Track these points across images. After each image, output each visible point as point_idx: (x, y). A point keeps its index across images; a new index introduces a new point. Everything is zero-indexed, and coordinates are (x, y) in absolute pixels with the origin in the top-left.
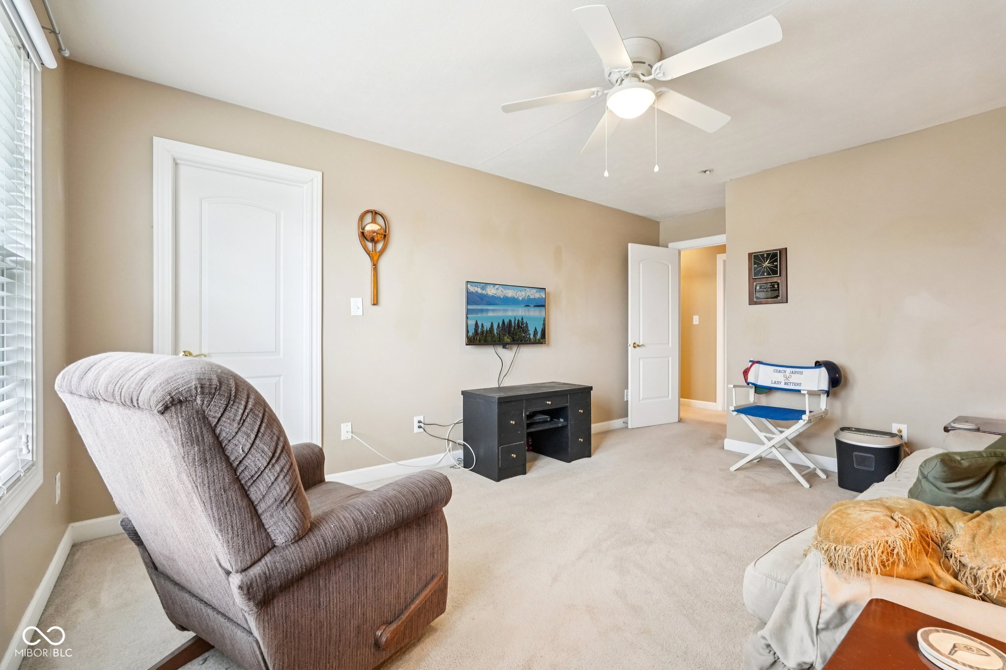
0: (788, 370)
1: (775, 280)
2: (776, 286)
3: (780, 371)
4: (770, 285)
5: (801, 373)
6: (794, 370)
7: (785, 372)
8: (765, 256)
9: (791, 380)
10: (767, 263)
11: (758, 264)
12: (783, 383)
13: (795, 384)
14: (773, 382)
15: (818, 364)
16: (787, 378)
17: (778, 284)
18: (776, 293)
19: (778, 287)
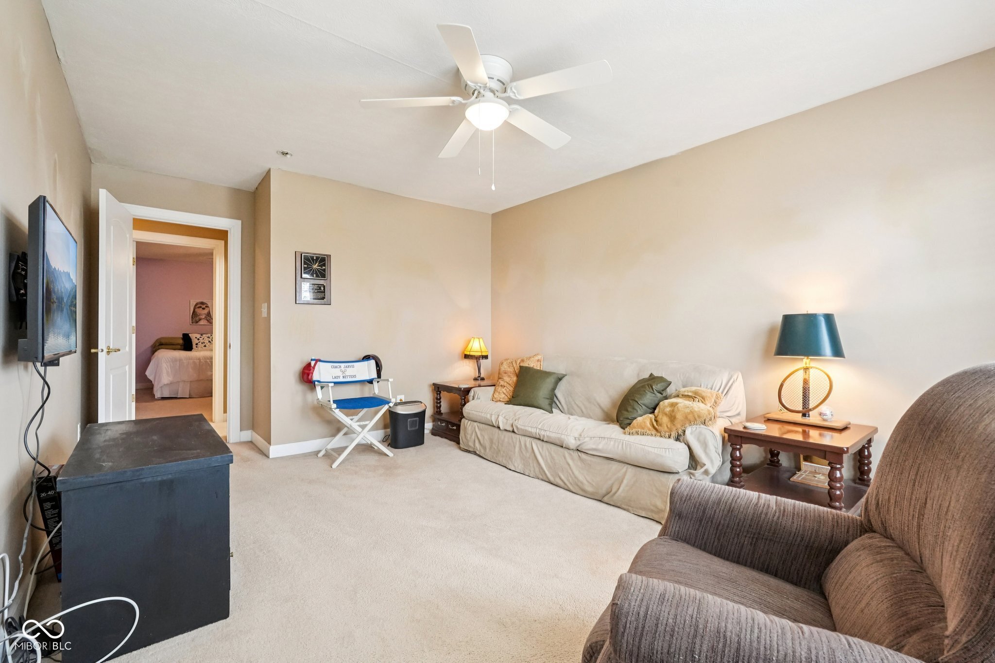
0: (343, 365)
1: (322, 282)
2: (322, 288)
3: (336, 367)
4: (317, 287)
5: (353, 367)
6: (347, 364)
7: (340, 367)
8: (315, 258)
9: (347, 374)
10: (316, 265)
11: (308, 264)
12: (341, 377)
13: (351, 376)
14: (334, 377)
15: (367, 358)
16: (343, 372)
17: (324, 287)
18: (321, 295)
19: (324, 289)
